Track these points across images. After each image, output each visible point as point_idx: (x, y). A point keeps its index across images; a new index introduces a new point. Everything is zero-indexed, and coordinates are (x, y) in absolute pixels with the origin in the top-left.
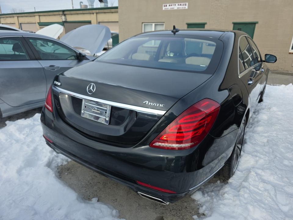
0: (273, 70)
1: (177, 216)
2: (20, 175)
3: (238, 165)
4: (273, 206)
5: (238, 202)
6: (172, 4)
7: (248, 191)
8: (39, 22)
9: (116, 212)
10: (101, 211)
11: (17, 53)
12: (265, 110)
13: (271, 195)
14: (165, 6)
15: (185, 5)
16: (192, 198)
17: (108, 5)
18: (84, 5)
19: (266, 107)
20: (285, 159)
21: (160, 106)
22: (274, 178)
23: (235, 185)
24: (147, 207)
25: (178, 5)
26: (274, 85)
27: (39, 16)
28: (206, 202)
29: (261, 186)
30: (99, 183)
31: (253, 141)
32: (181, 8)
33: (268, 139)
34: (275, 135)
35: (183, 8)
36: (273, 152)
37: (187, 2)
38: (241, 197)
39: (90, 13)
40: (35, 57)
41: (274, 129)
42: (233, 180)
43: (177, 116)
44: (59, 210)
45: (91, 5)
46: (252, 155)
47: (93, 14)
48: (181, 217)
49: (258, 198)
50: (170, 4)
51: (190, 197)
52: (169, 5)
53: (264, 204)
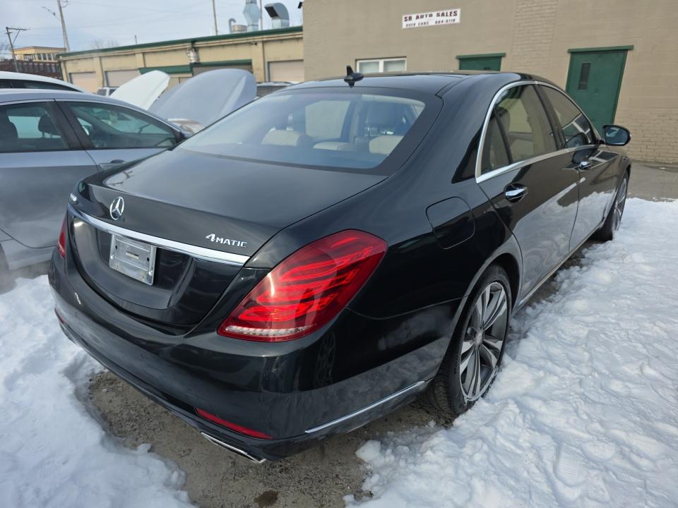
0: (673, 164)
1: (309, 493)
2: (10, 390)
3: (489, 387)
4: (537, 484)
5: (450, 471)
6: (422, 14)
7: (485, 448)
8: (143, 66)
9: (180, 475)
10: (148, 471)
11: (47, 136)
12: (612, 260)
13: (545, 461)
14: (408, 18)
15: (453, 14)
16: (357, 458)
17: (288, 24)
18: (238, 26)
19: (617, 254)
20: (617, 378)
21: (238, 245)
22: (567, 423)
23: (463, 433)
24: (250, 471)
25: (438, 15)
26: (659, 200)
27: (144, 53)
28: (385, 466)
29: (525, 437)
30: (166, 414)
31: (549, 332)
32: (444, 23)
33: (592, 328)
34: (613, 321)
35: (448, 23)
36: (591, 359)
37: (457, 7)
38: (461, 460)
39: (250, 44)
40: (81, 144)
41: (614, 305)
42: (463, 420)
43: (272, 267)
44: (64, 464)
45: (253, 25)
46: (530, 366)
47: (256, 44)
48: (319, 496)
49: (508, 464)
50: (420, 15)
51: (354, 454)
52: (417, 17)
53: (517, 480)
